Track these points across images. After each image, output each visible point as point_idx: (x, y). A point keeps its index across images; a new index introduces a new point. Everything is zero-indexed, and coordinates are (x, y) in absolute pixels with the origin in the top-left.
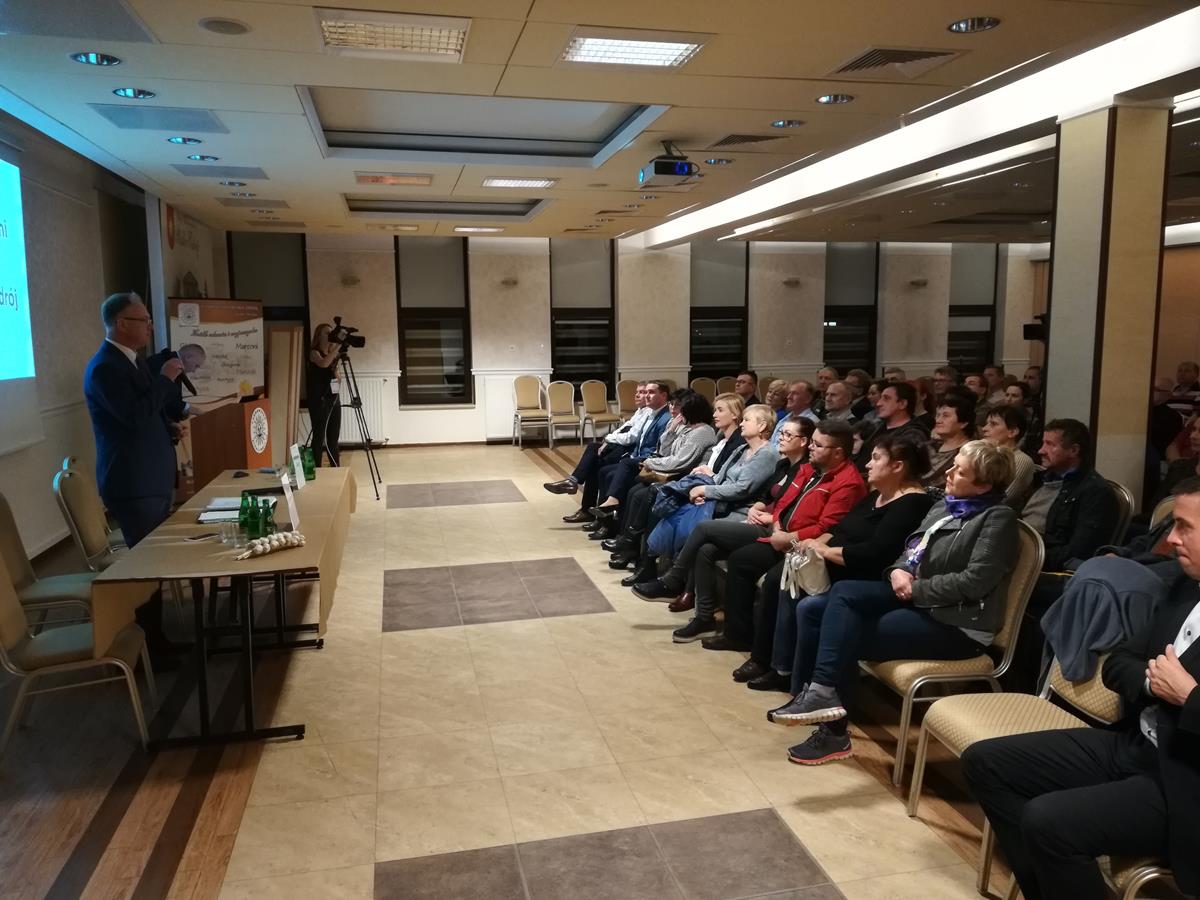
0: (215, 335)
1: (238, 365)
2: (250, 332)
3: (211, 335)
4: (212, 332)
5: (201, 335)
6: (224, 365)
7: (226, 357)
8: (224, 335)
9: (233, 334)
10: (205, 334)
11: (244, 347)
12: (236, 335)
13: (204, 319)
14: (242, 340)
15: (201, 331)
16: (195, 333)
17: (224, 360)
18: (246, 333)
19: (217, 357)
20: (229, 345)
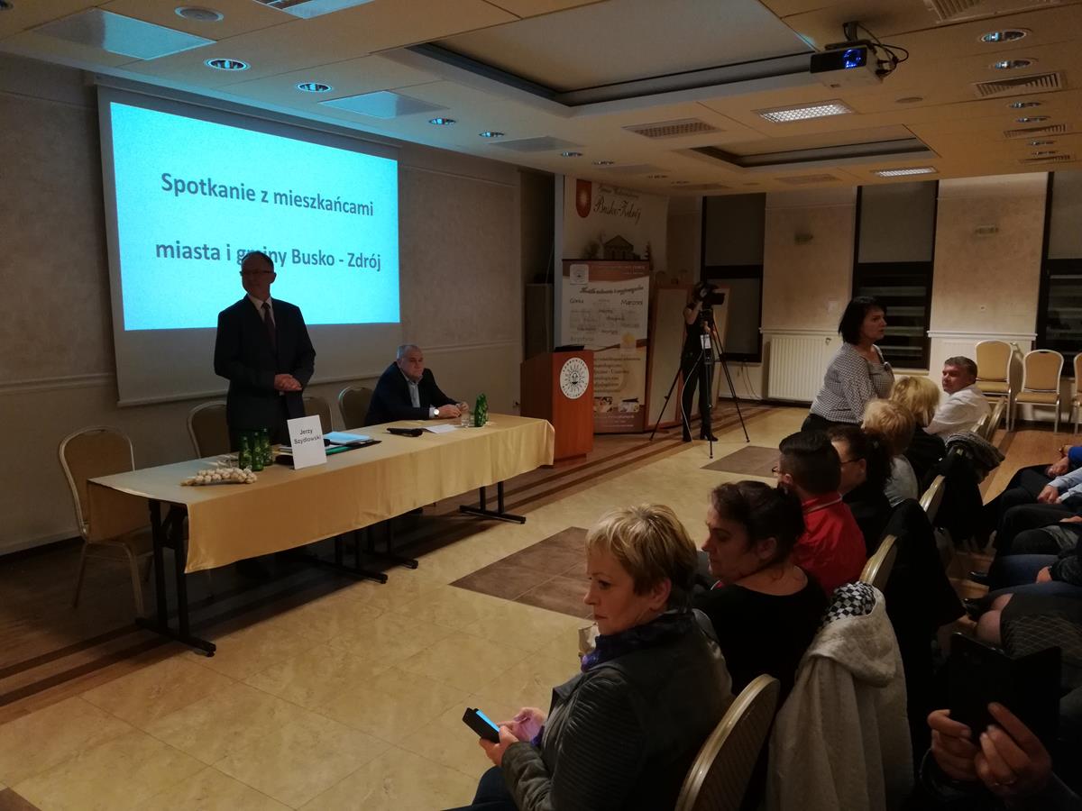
0: (602, 292)
1: (623, 319)
2: (636, 289)
3: (598, 292)
4: (600, 290)
5: (589, 292)
6: (609, 318)
7: (611, 312)
8: (611, 292)
9: (619, 291)
10: (592, 291)
11: (629, 303)
12: (622, 292)
13: (592, 278)
14: (627, 296)
15: (589, 288)
16: (584, 290)
17: (608, 314)
18: (632, 290)
19: (603, 311)
20: (615, 302)
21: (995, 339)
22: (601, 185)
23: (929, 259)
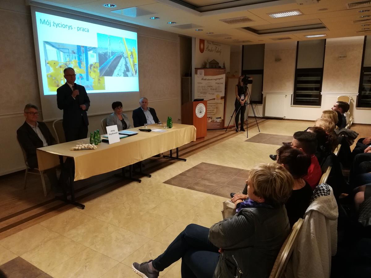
0: (209, 80)
1: (216, 89)
2: (221, 79)
3: (207, 80)
4: (208, 79)
5: (204, 80)
6: (211, 89)
7: (212, 87)
8: (212, 80)
9: (215, 79)
10: (205, 80)
11: (218, 83)
12: (216, 80)
13: (205, 75)
14: (218, 81)
15: (204, 78)
16: (202, 79)
17: (211, 87)
18: (219, 79)
19: (209, 87)
20: (213, 83)
21: (344, 95)
22: (208, 41)
23: (322, 67)
